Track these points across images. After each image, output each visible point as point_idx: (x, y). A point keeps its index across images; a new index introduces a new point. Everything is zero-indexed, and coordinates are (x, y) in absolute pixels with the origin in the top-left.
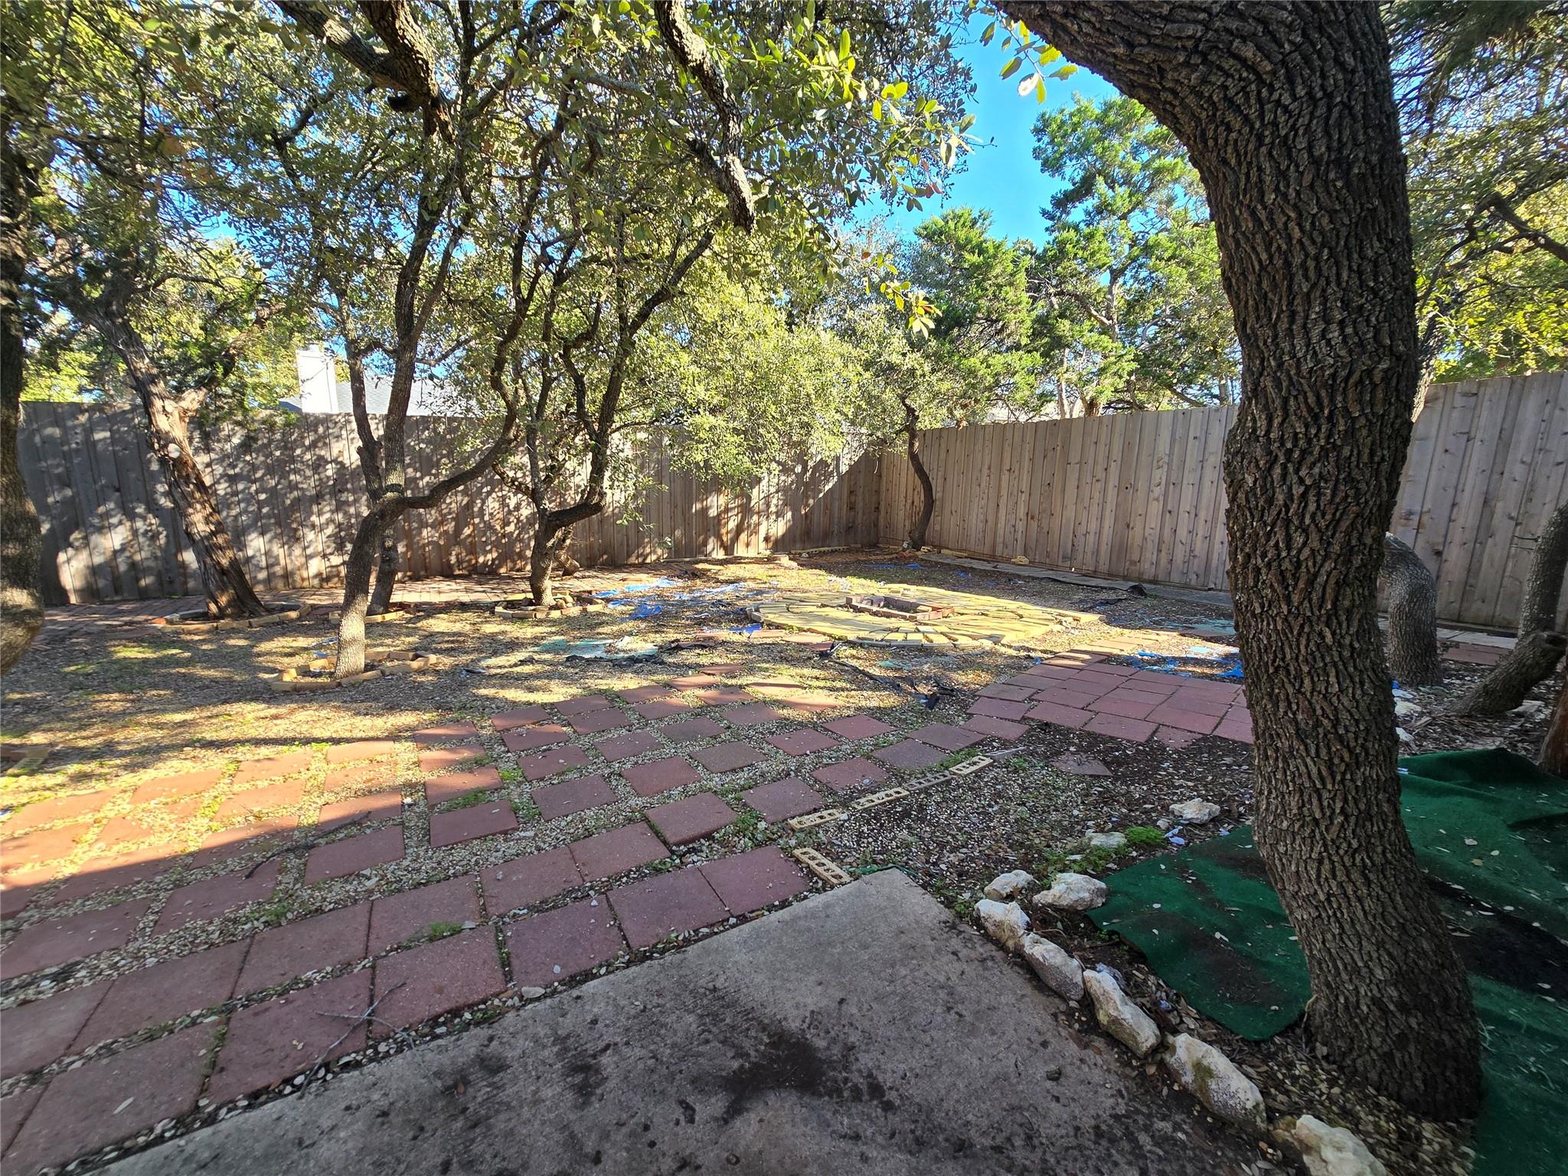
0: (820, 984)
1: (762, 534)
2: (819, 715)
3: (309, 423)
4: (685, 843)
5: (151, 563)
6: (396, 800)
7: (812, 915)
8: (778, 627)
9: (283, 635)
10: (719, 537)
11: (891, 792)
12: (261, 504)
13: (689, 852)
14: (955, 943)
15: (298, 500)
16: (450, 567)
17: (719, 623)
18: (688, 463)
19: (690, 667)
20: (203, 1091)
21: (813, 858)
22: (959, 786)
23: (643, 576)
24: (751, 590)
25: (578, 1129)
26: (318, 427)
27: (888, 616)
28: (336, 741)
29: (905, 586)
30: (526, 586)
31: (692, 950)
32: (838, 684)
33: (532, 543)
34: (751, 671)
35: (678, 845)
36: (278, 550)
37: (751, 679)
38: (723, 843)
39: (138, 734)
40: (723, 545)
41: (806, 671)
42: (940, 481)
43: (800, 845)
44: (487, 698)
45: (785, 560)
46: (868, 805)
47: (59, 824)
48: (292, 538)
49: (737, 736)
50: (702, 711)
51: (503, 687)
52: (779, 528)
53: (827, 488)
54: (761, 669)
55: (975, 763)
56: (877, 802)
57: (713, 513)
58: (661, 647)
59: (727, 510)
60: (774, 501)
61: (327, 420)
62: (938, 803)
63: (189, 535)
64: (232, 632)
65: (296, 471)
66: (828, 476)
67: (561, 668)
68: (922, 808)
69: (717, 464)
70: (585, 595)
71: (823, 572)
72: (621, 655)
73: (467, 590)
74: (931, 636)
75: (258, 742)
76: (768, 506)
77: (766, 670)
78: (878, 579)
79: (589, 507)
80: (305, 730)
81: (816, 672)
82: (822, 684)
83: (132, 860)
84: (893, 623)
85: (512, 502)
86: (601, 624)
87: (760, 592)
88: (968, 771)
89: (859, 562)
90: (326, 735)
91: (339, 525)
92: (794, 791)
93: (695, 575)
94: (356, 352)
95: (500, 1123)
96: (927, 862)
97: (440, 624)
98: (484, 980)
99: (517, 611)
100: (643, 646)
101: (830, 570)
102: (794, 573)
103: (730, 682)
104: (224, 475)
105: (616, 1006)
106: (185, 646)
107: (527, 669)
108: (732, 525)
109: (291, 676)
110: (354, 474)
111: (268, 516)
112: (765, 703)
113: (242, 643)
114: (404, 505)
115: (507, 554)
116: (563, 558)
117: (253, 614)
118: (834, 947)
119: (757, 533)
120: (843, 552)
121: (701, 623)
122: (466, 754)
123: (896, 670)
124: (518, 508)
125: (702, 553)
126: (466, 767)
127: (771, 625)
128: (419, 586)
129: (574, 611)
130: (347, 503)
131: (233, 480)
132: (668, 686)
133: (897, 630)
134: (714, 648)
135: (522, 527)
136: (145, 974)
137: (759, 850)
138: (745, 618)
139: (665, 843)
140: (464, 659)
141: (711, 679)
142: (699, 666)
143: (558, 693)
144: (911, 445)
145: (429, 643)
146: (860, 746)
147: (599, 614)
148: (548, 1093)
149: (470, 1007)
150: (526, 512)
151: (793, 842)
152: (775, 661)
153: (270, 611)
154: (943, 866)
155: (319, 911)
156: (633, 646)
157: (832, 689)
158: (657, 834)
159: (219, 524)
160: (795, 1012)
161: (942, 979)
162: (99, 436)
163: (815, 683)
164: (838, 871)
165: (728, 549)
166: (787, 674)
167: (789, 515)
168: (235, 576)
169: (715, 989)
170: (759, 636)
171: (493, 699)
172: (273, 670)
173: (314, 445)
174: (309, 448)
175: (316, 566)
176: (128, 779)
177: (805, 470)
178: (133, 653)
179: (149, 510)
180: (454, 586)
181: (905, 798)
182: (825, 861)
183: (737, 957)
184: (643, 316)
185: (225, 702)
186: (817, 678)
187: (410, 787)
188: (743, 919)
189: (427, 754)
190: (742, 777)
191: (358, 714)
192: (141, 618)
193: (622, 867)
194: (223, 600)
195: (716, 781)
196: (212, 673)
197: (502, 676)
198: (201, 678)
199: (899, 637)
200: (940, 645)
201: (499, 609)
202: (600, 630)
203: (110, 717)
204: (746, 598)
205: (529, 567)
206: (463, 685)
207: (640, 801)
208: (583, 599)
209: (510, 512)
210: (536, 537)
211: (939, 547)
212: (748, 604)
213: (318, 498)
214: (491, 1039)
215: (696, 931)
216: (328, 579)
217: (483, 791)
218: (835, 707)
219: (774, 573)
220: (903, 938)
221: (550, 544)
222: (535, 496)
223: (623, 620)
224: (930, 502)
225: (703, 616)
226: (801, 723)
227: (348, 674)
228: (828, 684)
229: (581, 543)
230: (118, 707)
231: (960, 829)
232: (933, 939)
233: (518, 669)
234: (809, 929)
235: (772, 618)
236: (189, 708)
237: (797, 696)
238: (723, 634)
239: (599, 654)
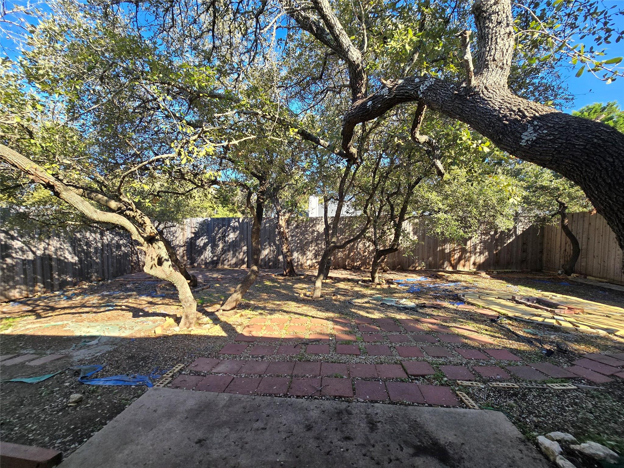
0: (456, 435)
1: (472, 262)
2: (483, 346)
3: (312, 220)
4: (414, 376)
5: (272, 259)
6: (327, 338)
7: (459, 414)
8: (473, 305)
9: (300, 283)
10: (450, 262)
11: (510, 384)
12: (298, 243)
13: (415, 379)
14: (522, 447)
15: (306, 243)
16: (346, 266)
17: (445, 299)
18: (434, 232)
19: (428, 315)
20: (288, 391)
21: (464, 396)
22: (550, 393)
23: (414, 275)
24: (463, 286)
25: (369, 436)
26: (314, 221)
27: (537, 308)
28: (313, 317)
29: (554, 294)
30: (369, 275)
31: (410, 408)
32: (497, 335)
33: (373, 260)
34: (455, 321)
35: (412, 375)
36: (300, 257)
37: (454, 324)
38: (428, 380)
39: (270, 305)
40: (451, 265)
41: (482, 326)
42: (585, 240)
43: (459, 390)
44: (354, 313)
45: (483, 274)
46: (496, 386)
47: (259, 324)
48: (304, 254)
49: (443, 345)
50: (429, 333)
51: (359, 310)
52: (481, 259)
53: (509, 242)
54: (460, 321)
55: (564, 386)
56: (501, 386)
57: (447, 251)
58: (417, 305)
59: (454, 250)
60: (479, 247)
61: (316, 219)
62: (534, 396)
63: (282, 252)
64: (289, 280)
65: (307, 234)
66: (509, 236)
67: (379, 307)
68: (524, 395)
69: (447, 234)
70: (390, 281)
71: (504, 282)
72: (401, 305)
73: (350, 274)
74: (560, 322)
75: (295, 313)
76: (475, 249)
77: (462, 322)
78: (537, 289)
79: (393, 249)
80: (305, 312)
81: (487, 328)
82: (488, 333)
83: (272, 336)
84: (539, 312)
85: (367, 245)
86: (395, 293)
87: (467, 288)
88: (558, 388)
89: (528, 278)
90: (311, 315)
91: (316, 251)
92: (462, 371)
93: (437, 277)
94: (326, 200)
95: (350, 426)
96: (520, 416)
97: (341, 285)
98: (348, 392)
99: (366, 284)
100: (410, 303)
101: (508, 281)
102: (487, 281)
103: (444, 324)
104: (291, 235)
105: (384, 412)
106: (279, 283)
107: (367, 305)
108: (456, 256)
109: (302, 296)
110: (322, 235)
111: (299, 247)
112: (458, 335)
113: (291, 284)
114: (336, 247)
115: (364, 263)
116: (383, 266)
117: (293, 276)
118: (465, 427)
119: (469, 261)
120: (519, 272)
121: (436, 298)
122: (347, 329)
123: (533, 335)
124: (369, 247)
125: (441, 268)
126: (347, 333)
127: (469, 303)
128: (336, 271)
129: (385, 286)
130: (319, 244)
131: (292, 236)
132: (417, 321)
133: (540, 316)
134: (440, 309)
135: (370, 253)
136: (275, 363)
137: (442, 387)
138: (457, 299)
139: (407, 373)
140: (348, 298)
141: (435, 321)
142: (432, 315)
143: (376, 315)
144: (563, 221)
145: (338, 291)
146: (500, 362)
147: (395, 289)
148: (362, 425)
149: (344, 397)
150: (371, 248)
151: (457, 388)
152: (467, 319)
153: (297, 275)
154: (528, 420)
155: (309, 361)
156: (407, 303)
157: (492, 336)
158: (405, 370)
159: (289, 249)
160: (443, 439)
161: (511, 456)
162: (267, 225)
163: (484, 332)
164: (474, 404)
165: (454, 267)
166: (471, 326)
167: (487, 253)
168: (290, 264)
169: (416, 421)
170: (461, 307)
171: (356, 313)
172: (297, 293)
173: (312, 226)
174: (311, 227)
175: (309, 262)
176: (269, 316)
177: (496, 233)
178: (268, 283)
179: (274, 244)
180: (346, 272)
181: (516, 388)
182: (469, 399)
183: (425, 415)
184: (417, 183)
185: (287, 300)
186: (486, 330)
187: (331, 335)
188: (430, 405)
189: (336, 327)
190: (441, 360)
191: (318, 310)
192: (269, 274)
193: (391, 376)
194: (287, 271)
195: (430, 359)
196: (284, 291)
197: (359, 306)
198: (282, 293)
199: (540, 319)
200: (565, 328)
201: (360, 282)
202: (394, 295)
203: (265, 300)
204: (460, 289)
205: (371, 268)
206: (347, 307)
207: (400, 358)
208: (389, 282)
209: (366, 248)
210: (374, 257)
211: (586, 276)
212: (460, 293)
213: (312, 242)
214: (349, 406)
215: (413, 403)
216: (311, 267)
217: (351, 341)
218: (492, 344)
219: (477, 279)
220: (496, 436)
221: (378, 261)
222: (375, 243)
223: (404, 292)
224: (577, 251)
225: (438, 295)
226: (473, 347)
227: (316, 298)
228: (492, 334)
229: (390, 261)
230: (266, 297)
231: (543, 410)
232: (511, 442)
233: (365, 305)
234: (455, 417)
235: (470, 300)
236: (280, 301)
237: (474, 335)
238: (446, 304)
239: (393, 304)
